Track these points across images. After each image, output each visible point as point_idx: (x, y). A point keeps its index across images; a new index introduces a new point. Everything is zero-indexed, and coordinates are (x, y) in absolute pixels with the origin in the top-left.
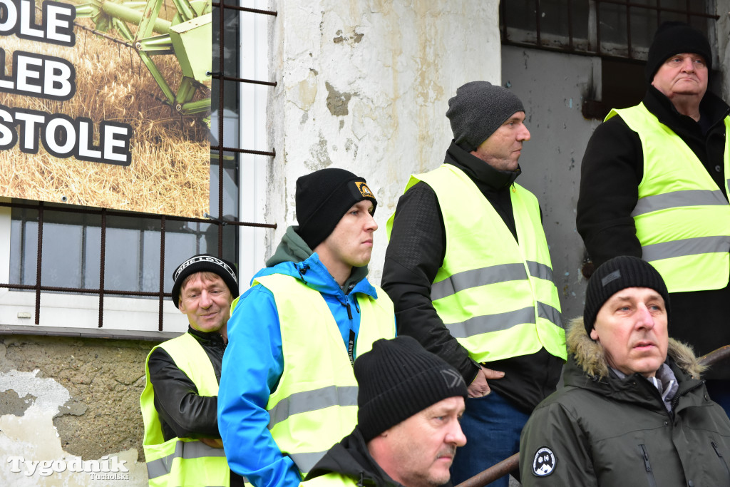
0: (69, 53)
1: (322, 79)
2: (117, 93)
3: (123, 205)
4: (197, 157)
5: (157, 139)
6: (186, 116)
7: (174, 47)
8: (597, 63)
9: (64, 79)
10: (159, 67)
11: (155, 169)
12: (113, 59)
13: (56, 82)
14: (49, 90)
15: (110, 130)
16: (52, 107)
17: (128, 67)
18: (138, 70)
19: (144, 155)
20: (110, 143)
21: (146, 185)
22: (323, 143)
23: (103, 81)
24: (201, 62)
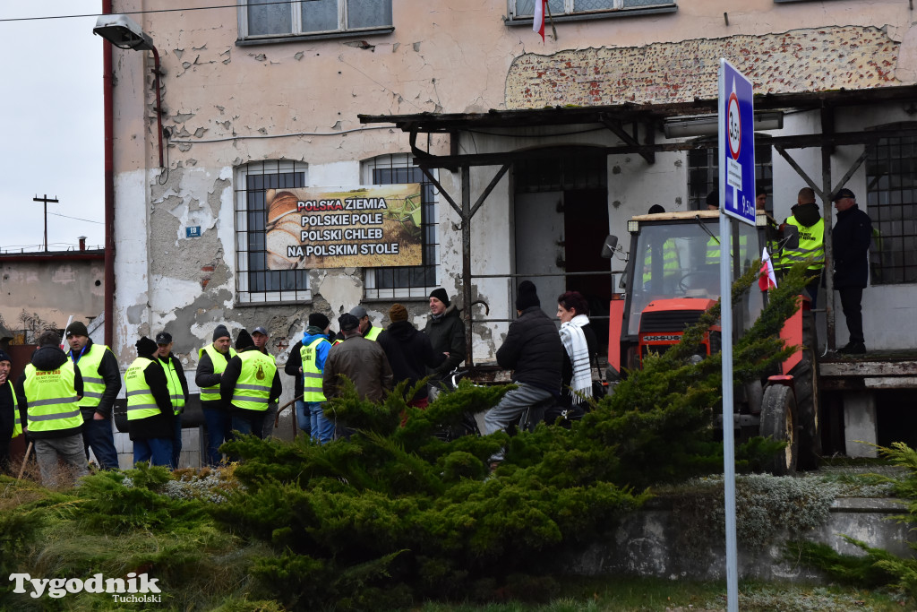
0: (381, 226)
1: (450, 221)
2: (394, 234)
3: (398, 265)
4: (417, 249)
5: (406, 246)
6: (414, 237)
7: (410, 218)
8: (562, 193)
9: (380, 233)
10: (406, 225)
11: (406, 253)
12: (393, 224)
13: (378, 235)
14: (376, 237)
15: (393, 245)
16: (377, 241)
17: (397, 227)
18: (400, 227)
19: (403, 250)
20: (393, 248)
21: (403, 258)
22: (451, 240)
23: (390, 232)
24: (418, 221)
